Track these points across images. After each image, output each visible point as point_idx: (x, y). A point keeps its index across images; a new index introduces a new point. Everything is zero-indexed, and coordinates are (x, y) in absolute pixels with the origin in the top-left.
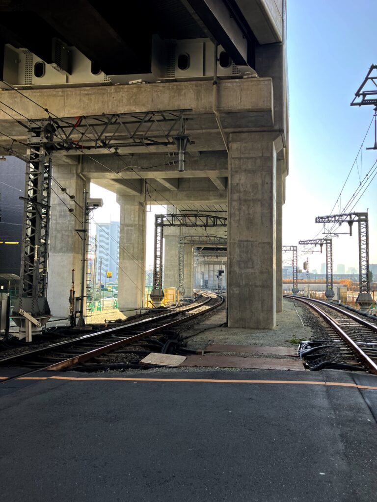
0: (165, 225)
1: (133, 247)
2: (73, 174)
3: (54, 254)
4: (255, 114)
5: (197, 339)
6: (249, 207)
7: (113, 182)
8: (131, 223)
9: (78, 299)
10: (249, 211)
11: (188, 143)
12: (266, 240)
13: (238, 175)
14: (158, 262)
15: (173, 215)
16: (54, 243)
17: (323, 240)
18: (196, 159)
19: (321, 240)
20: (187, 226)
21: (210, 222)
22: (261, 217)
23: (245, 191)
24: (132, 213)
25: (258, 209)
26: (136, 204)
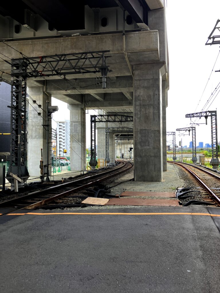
0: (97, 122)
1: (78, 135)
2: (41, 92)
3: (32, 140)
4: (148, 53)
5: (116, 188)
6: (146, 109)
7: (65, 96)
8: (76, 120)
9: (45, 166)
10: (146, 112)
11: (108, 71)
12: (156, 129)
13: (139, 91)
14: (93, 143)
15: (101, 116)
16: (31, 133)
17: (190, 128)
18: (114, 81)
19: (189, 128)
20: (110, 122)
21: (124, 119)
22: (153, 115)
23: (143, 100)
24: (77, 115)
25: (151, 110)
26: (79, 109)
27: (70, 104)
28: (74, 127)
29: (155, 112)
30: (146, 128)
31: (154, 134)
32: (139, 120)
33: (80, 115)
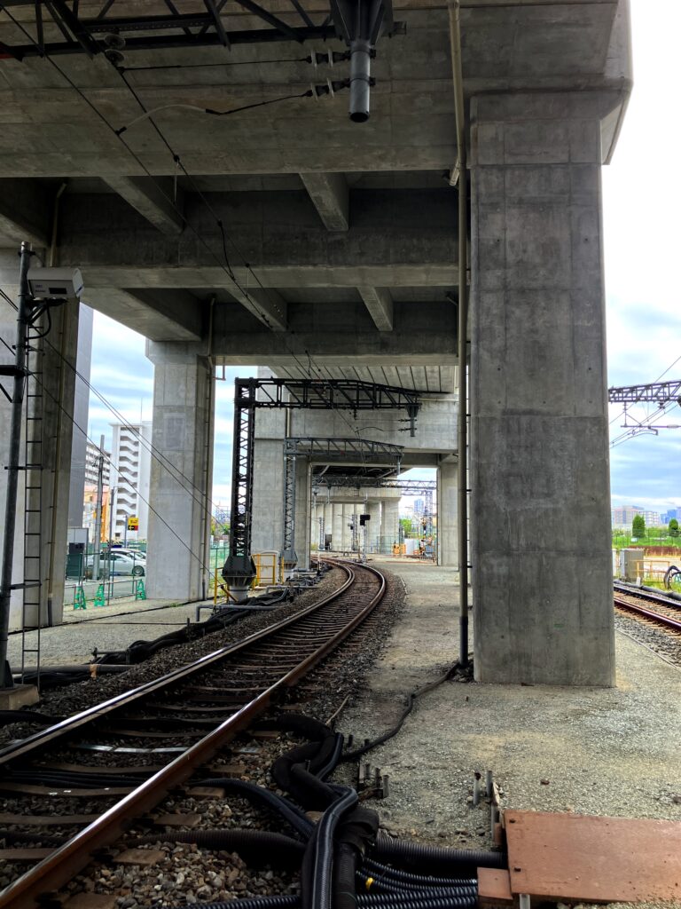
0: (260, 405)
1: (184, 459)
8: (178, 403)
13: (498, 218)
15: (277, 382)
20: (312, 408)
21: (365, 398)
22: (573, 339)
23: (520, 262)
24: (182, 381)
25: (562, 317)
26: (192, 360)
27: (155, 341)
28: (169, 428)
29: (580, 323)
30: (537, 406)
31: (579, 434)
32: (497, 363)
33: (195, 381)
